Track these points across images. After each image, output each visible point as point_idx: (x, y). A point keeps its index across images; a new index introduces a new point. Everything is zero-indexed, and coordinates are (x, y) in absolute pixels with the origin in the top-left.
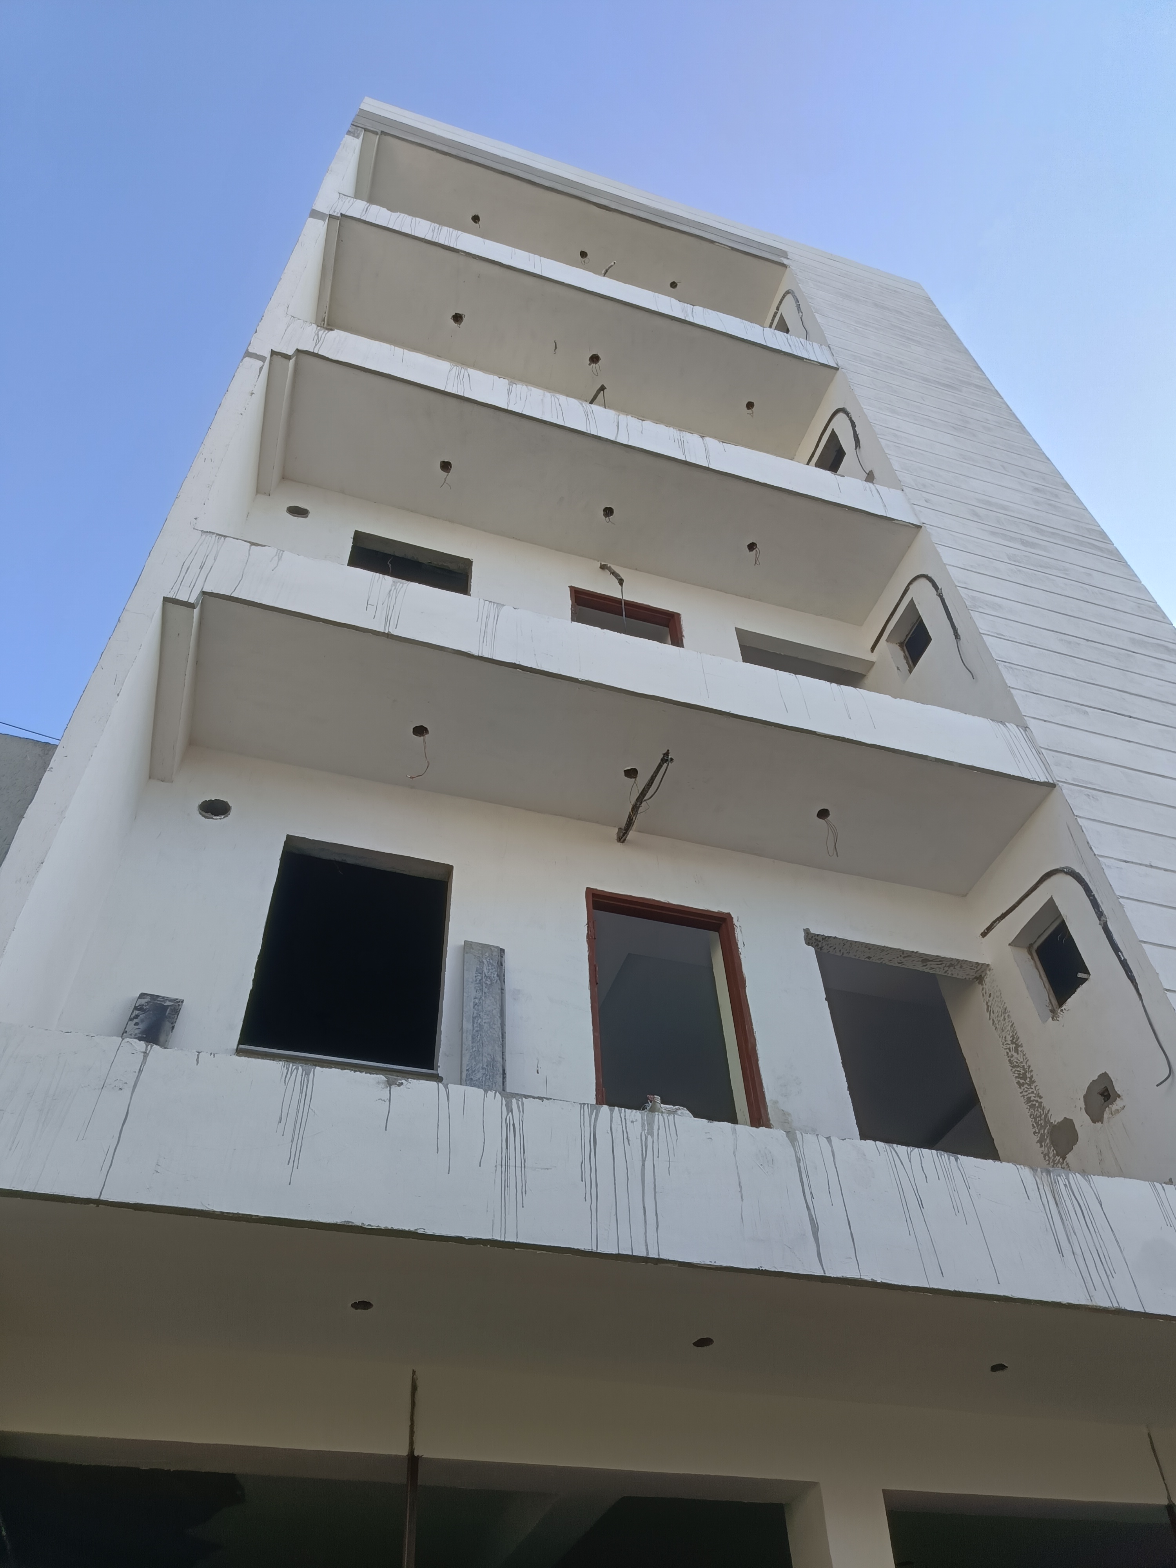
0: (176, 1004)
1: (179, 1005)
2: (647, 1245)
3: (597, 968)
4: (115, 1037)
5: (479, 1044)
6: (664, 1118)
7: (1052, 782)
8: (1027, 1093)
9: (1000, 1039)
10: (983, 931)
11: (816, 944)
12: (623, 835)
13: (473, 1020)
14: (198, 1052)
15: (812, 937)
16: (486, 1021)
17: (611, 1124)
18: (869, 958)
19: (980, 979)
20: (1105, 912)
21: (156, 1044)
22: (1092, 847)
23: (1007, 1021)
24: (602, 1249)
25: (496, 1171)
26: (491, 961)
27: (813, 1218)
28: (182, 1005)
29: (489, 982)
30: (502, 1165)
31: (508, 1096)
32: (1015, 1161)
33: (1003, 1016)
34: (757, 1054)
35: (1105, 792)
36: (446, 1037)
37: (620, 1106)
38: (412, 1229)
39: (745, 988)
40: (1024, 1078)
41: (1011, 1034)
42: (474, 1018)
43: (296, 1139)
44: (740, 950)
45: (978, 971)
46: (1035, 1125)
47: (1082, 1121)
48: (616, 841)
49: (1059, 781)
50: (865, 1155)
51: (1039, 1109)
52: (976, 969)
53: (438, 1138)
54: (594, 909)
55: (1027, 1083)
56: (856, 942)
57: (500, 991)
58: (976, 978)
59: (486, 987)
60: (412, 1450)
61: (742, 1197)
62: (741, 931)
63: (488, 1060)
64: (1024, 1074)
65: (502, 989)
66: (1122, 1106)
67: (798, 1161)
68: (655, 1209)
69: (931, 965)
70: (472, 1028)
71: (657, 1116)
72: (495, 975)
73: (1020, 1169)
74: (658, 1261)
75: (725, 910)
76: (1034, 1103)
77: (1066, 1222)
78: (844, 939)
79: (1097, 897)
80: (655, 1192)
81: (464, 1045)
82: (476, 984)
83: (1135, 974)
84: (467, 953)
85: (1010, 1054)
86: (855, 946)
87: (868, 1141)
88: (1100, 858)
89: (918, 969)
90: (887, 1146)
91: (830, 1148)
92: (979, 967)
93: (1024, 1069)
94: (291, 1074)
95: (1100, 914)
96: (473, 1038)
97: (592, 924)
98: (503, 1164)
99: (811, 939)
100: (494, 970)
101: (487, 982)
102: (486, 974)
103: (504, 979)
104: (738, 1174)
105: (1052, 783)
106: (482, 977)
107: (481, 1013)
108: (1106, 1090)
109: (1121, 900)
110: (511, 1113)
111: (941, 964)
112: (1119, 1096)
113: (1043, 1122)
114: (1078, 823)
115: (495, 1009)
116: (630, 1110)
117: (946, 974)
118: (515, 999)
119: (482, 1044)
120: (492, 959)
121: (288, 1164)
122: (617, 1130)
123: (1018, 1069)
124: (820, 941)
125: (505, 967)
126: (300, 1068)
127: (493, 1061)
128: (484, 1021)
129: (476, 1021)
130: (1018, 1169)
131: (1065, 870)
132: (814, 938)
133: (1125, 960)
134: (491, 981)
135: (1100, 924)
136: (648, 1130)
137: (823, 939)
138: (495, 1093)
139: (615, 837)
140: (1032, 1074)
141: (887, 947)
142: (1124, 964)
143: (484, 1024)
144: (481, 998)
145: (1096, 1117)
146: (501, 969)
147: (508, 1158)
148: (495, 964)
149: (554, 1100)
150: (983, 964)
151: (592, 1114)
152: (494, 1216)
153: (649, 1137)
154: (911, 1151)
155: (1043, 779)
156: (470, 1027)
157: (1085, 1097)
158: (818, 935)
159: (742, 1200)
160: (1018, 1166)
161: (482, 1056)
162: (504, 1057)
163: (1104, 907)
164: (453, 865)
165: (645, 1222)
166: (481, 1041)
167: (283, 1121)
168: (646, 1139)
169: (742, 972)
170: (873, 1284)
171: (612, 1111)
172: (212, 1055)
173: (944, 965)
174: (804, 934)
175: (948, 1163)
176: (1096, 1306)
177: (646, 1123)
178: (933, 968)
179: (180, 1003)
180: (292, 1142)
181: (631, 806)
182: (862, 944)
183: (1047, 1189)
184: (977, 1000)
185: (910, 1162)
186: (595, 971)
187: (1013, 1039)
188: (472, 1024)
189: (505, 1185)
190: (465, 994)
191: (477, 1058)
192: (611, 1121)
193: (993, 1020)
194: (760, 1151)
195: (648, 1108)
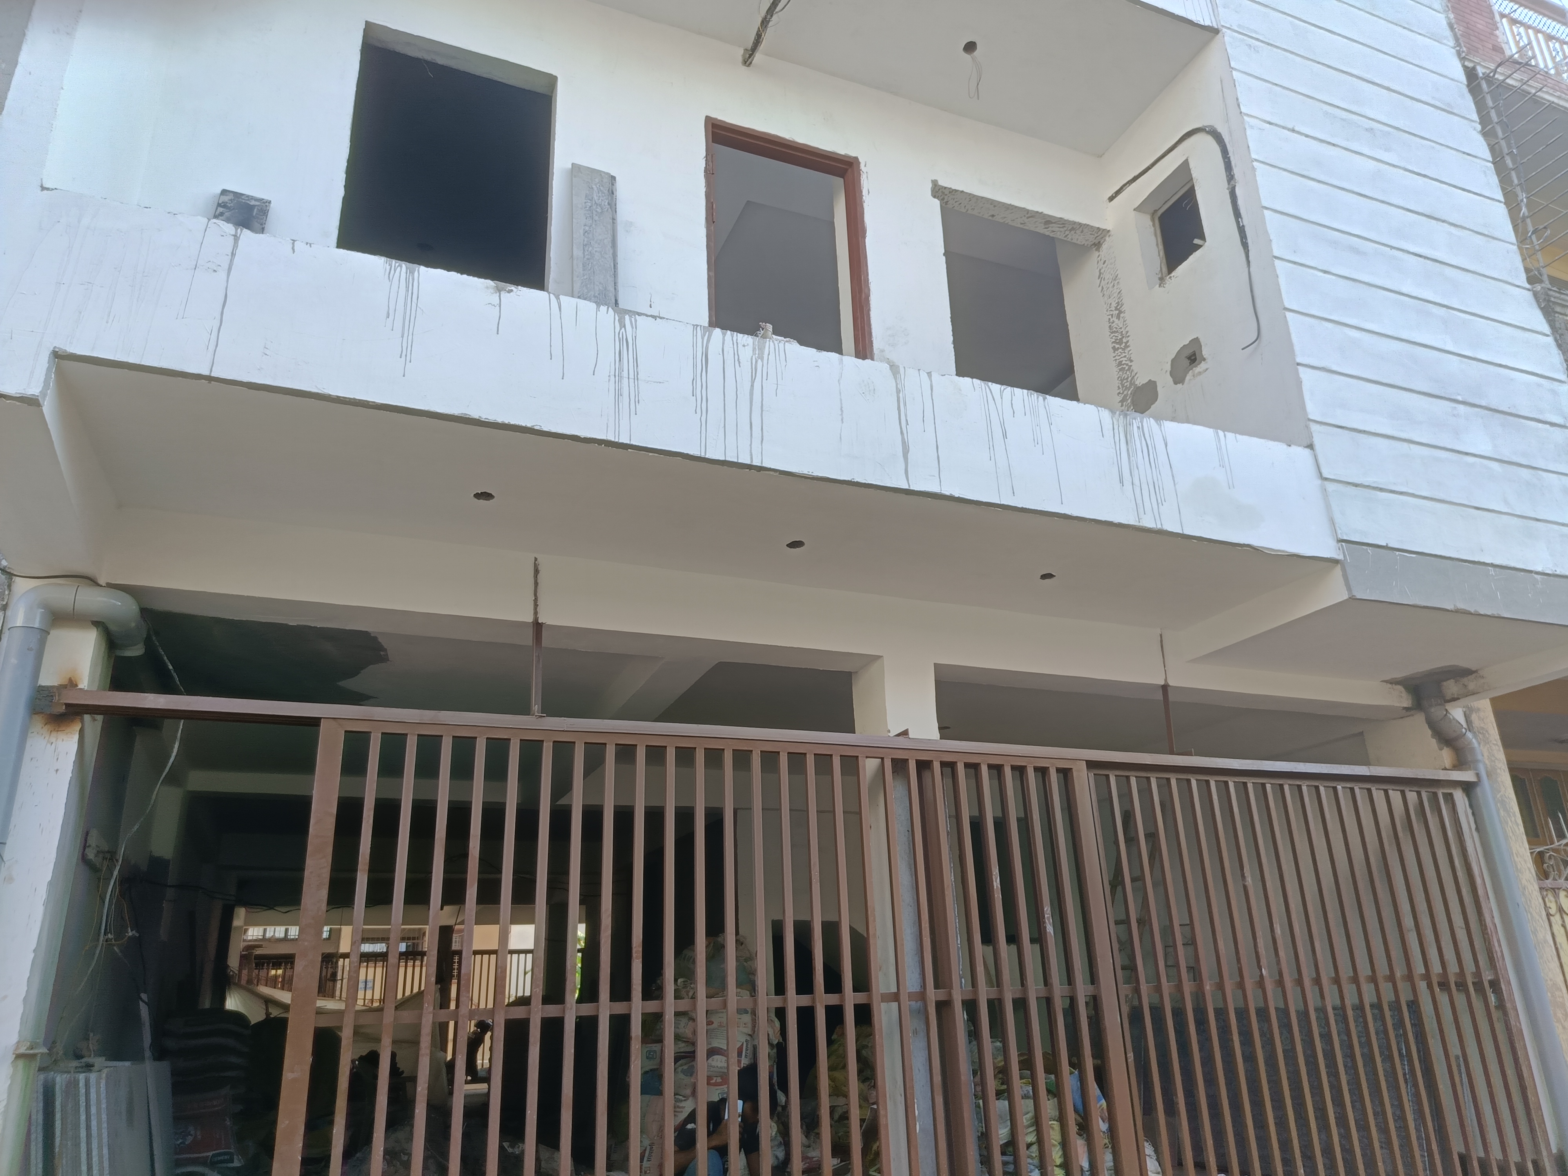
0: (263, 204)
1: (266, 206)
2: (751, 455)
3: (714, 205)
4: (199, 217)
5: (590, 272)
6: (774, 345)
7: (1216, 27)
8: (1119, 357)
9: (1105, 306)
10: (1110, 195)
11: (942, 197)
12: (750, 57)
13: (584, 248)
14: (293, 240)
15: (939, 190)
16: (598, 249)
17: (723, 346)
18: (993, 216)
19: (1098, 245)
20: (1236, 176)
21: (246, 228)
22: (1241, 104)
23: (1115, 287)
24: (711, 455)
25: (609, 380)
26: (602, 188)
27: (905, 442)
28: (270, 206)
29: (599, 210)
30: (615, 376)
31: (622, 314)
32: (1098, 404)
33: (1112, 284)
34: (870, 304)
35: (1268, 44)
36: (556, 264)
37: (733, 330)
38: (529, 425)
39: (864, 237)
40: (1120, 343)
41: (1117, 301)
42: (585, 245)
43: (406, 335)
44: (864, 198)
45: (1097, 237)
46: (1121, 387)
47: (1164, 382)
48: (741, 64)
49: (1223, 26)
50: (961, 390)
51: (1128, 373)
52: (1096, 235)
53: (551, 346)
54: (713, 142)
55: (1121, 348)
56: (983, 198)
57: (611, 221)
58: (1095, 244)
59: (596, 215)
60: (536, 619)
61: (842, 420)
62: (867, 177)
63: (599, 289)
64: (1121, 339)
65: (614, 219)
66: (1205, 368)
67: (898, 391)
68: (760, 425)
69: (1052, 227)
70: (582, 256)
71: (768, 342)
72: (606, 204)
73: (1100, 411)
74: (760, 469)
75: (853, 154)
76: (1125, 366)
77: (1132, 458)
78: (970, 194)
79: (1232, 159)
80: (762, 411)
81: (574, 272)
82: (586, 210)
83: (1249, 241)
84: (575, 176)
85: (1111, 321)
86: (981, 202)
87: (965, 378)
88: (1245, 117)
89: (1039, 231)
90: (982, 383)
91: (930, 382)
92: (1100, 232)
93: (1122, 334)
94: (395, 271)
95: (1230, 177)
96: (584, 266)
97: (710, 156)
98: (617, 374)
99: (938, 191)
100: (605, 197)
101: (598, 210)
102: (597, 201)
103: (616, 208)
104: (841, 400)
105: (1216, 29)
106: (592, 204)
107: (592, 241)
108: (1194, 354)
109: (1255, 164)
110: (623, 329)
111: (1063, 227)
112: (1204, 359)
113: (1128, 383)
114: (1232, 77)
115: (606, 238)
116: (742, 335)
117: (1065, 239)
118: (627, 231)
119: (594, 272)
120: (602, 186)
121: (401, 357)
122: (728, 352)
123: (1116, 335)
124: (946, 195)
125: (616, 196)
126: (404, 265)
127: (605, 290)
128: (595, 249)
129: (586, 249)
130: (1098, 411)
131: (1207, 129)
132: (941, 190)
133: (1243, 226)
134: (602, 209)
135: (1228, 189)
136: (759, 354)
137: (950, 192)
138: (608, 308)
139: (740, 59)
140: (1128, 339)
141: (1013, 205)
142: (1242, 230)
143: (594, 253)
144: (591, 226)
145: (1178, 378)
146: (612, 198)
147: (621, 369)
148: (606, 192)
149: (667, 319)
150: (1104, 230)
151: (705, 336)
152: (608, 420)
153: (759, 361)
154: (1004, 389)
155: (1207, 23)
156: (581, 254)
157: (1173, 361)
158: (945, 188)
159: (843, 422)
160: (1099, 408)
161: (594, 284)
162: (616, 288)
163: (1236, 171)
164: (558, 76)
165: (751, 435)
166: (592, 270)
167: (391, 317)
168: (756, 362)
169: (864, 221)
170: (951, 498)
171: (724, 335)
172: (309, 245)
173: (1065, 229)
174: (931, 186)
175: (1036, 402)
176: (1142, 527)
177: (757, 348)
178: (1054, 232)
179: (267, 204)
180: (402, 337)
181: (760, 20)
182: (988, 200)
183: (1121, 429)
184: (1092, 265)
185: (1002, 398)
186: (713, 209)
187: (1118, 306)
188: (582, 251)
189: (619, 394)
190: (574, 220)
191: (588, 286)
192: (723, 344)
193: (1102, 287)
194: (863, 381)
195: (760, 335)
